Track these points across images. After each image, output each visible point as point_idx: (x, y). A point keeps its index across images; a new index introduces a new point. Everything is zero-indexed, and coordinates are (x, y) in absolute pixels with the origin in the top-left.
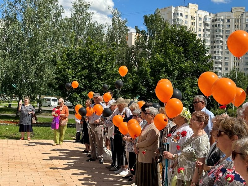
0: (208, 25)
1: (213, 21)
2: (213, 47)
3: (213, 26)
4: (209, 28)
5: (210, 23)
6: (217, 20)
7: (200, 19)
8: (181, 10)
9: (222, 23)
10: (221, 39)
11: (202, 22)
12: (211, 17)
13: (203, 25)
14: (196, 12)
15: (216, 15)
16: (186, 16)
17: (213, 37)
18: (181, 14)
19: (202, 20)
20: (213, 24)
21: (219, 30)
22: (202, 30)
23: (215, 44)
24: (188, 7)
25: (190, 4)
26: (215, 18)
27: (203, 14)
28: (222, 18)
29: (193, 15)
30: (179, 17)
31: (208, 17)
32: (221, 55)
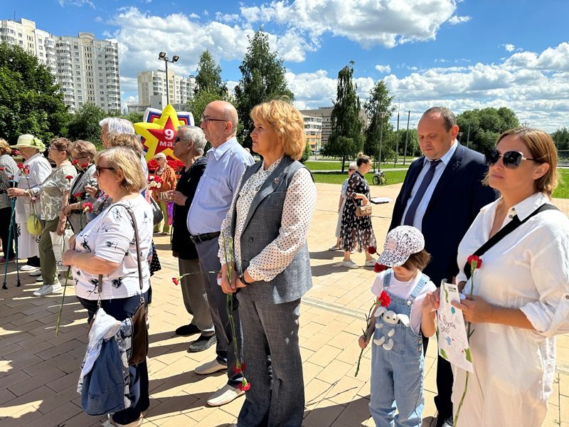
0: (51, 49)
1: (57, 45)
2: (61, 77)
3: (58, 51)
4: (53, 53)
5: (53, 47)
6: (62, 45)
7: (40, 40)
8: (11, 25)
9: (68, 49)
10: (70, 68)
11: (43, 45)
12: (54, 40)
13: (44, 48)
14: (34, 32)
15: (61, 39)
16: (20, 35)
17: (59, 65)
18: (12, 31)
19: (43, 42)
20: (57, 48)
21: (66, 58)
22: (45, 56)
23: (63, 74)
24: (21, 23)
25: (23, 20)
26: (60, 42)
27: (43, 35)
28: (68, 43)
29: (29, 35)
30: (10, 35)
31: (50, 39)
32: (71, 87)
